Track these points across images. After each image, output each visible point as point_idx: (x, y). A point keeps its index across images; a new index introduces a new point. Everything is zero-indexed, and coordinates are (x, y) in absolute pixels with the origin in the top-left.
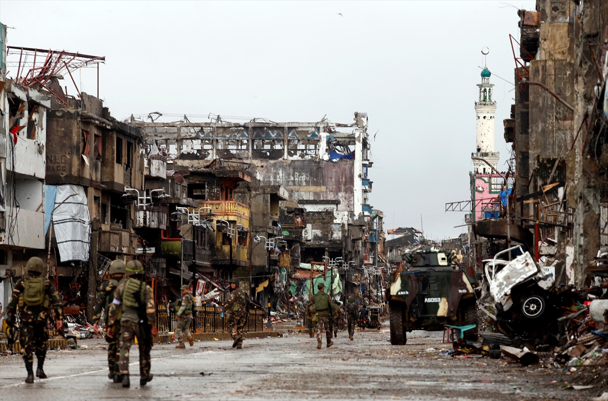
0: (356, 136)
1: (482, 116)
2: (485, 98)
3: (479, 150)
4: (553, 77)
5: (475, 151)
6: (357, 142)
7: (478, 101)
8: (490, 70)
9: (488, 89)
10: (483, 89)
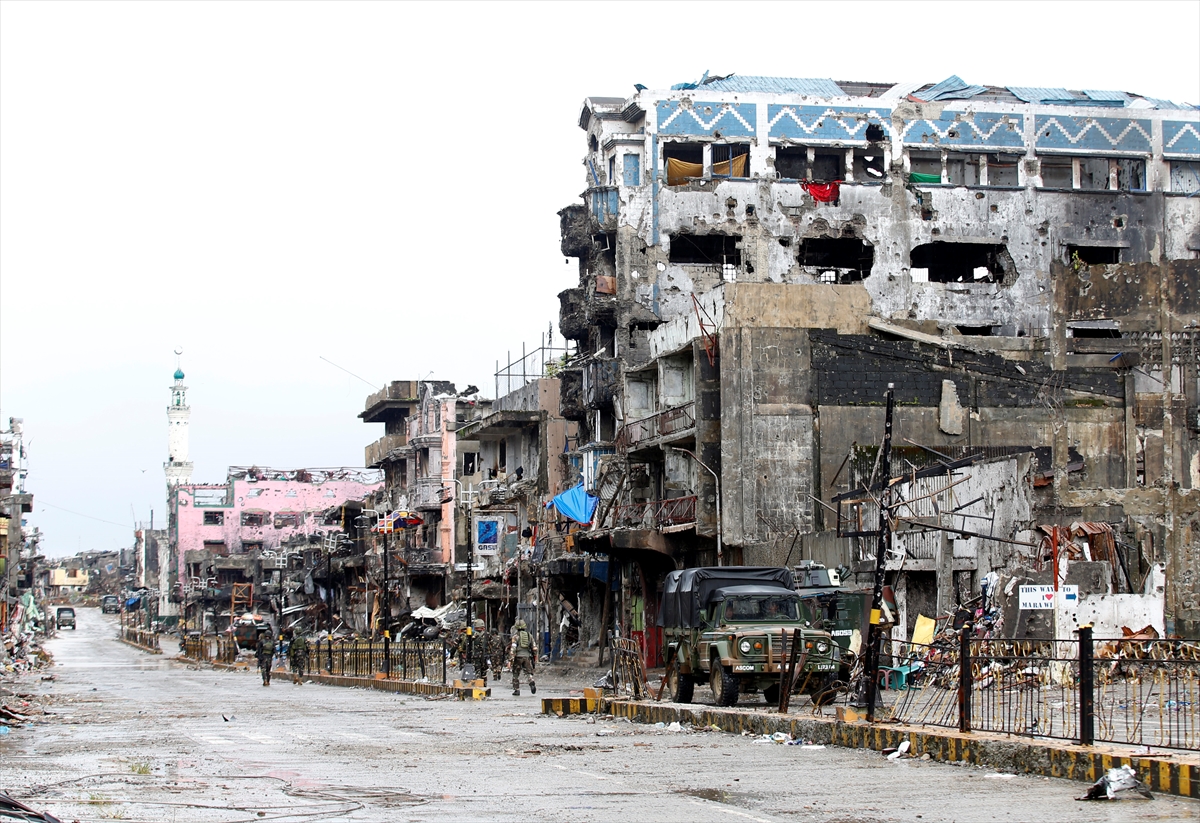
0: (13, 444)
1: (175, 421)
2: (179, 402)
3: (171, 459)
4: (750, 349)
5: (168, 460)
6: (14, 450)
7: (170, 405)
8: (183, 371)
9: (181, 392)
10: (176, 392)
